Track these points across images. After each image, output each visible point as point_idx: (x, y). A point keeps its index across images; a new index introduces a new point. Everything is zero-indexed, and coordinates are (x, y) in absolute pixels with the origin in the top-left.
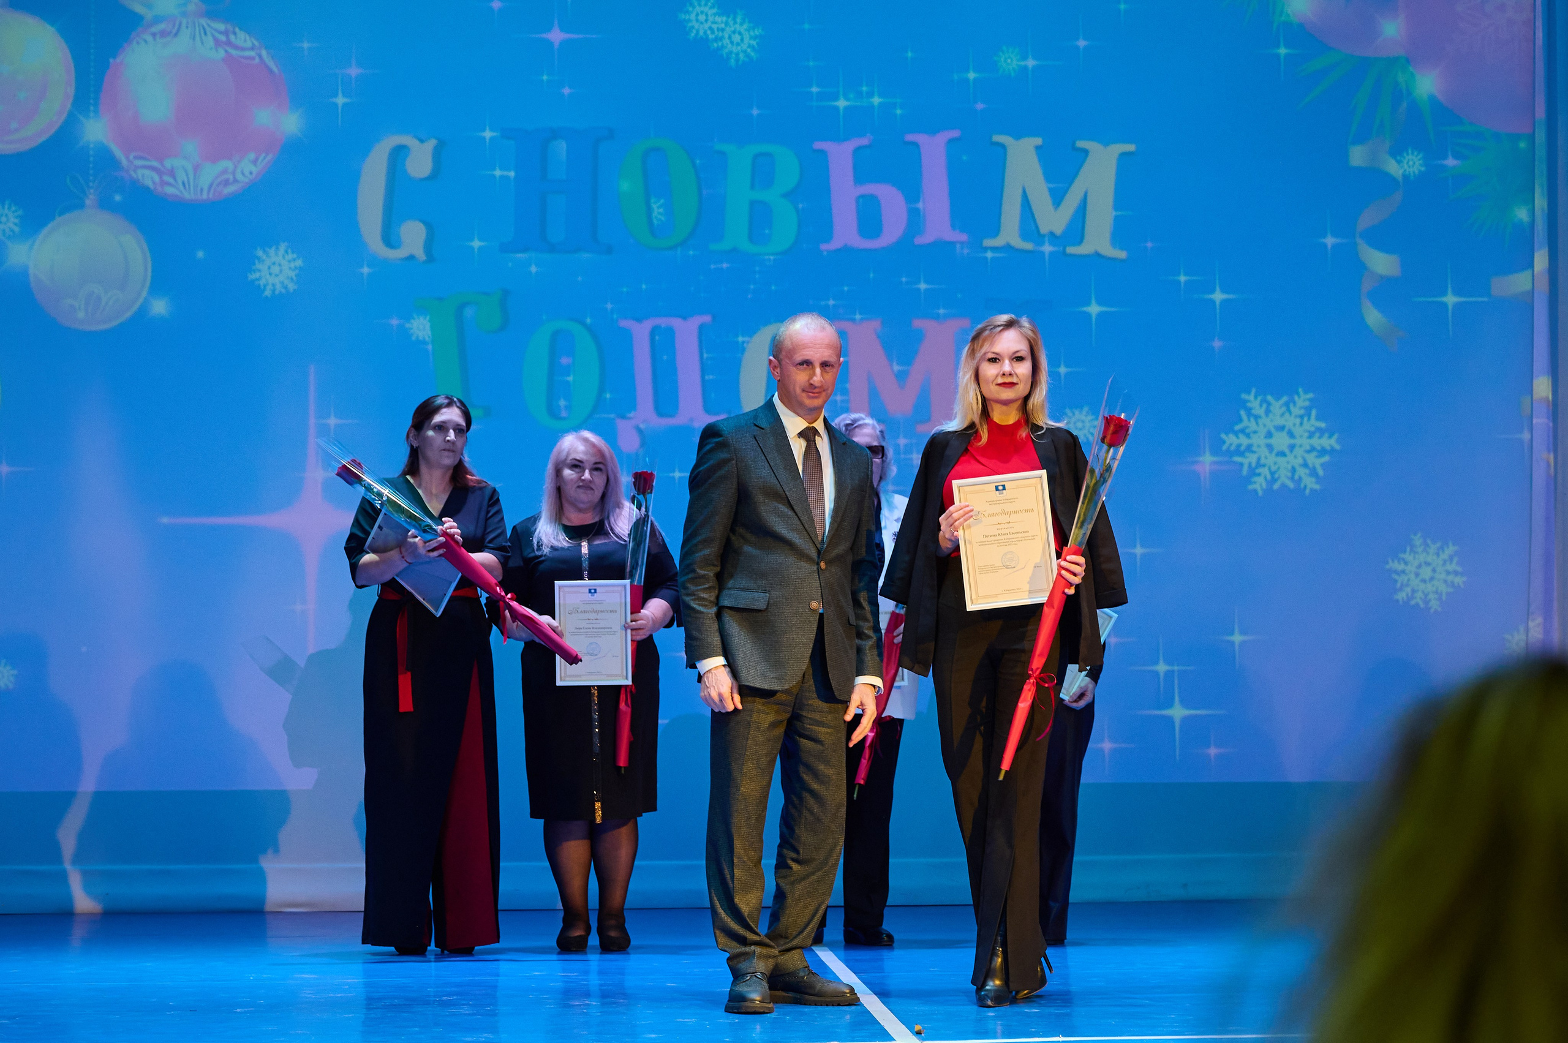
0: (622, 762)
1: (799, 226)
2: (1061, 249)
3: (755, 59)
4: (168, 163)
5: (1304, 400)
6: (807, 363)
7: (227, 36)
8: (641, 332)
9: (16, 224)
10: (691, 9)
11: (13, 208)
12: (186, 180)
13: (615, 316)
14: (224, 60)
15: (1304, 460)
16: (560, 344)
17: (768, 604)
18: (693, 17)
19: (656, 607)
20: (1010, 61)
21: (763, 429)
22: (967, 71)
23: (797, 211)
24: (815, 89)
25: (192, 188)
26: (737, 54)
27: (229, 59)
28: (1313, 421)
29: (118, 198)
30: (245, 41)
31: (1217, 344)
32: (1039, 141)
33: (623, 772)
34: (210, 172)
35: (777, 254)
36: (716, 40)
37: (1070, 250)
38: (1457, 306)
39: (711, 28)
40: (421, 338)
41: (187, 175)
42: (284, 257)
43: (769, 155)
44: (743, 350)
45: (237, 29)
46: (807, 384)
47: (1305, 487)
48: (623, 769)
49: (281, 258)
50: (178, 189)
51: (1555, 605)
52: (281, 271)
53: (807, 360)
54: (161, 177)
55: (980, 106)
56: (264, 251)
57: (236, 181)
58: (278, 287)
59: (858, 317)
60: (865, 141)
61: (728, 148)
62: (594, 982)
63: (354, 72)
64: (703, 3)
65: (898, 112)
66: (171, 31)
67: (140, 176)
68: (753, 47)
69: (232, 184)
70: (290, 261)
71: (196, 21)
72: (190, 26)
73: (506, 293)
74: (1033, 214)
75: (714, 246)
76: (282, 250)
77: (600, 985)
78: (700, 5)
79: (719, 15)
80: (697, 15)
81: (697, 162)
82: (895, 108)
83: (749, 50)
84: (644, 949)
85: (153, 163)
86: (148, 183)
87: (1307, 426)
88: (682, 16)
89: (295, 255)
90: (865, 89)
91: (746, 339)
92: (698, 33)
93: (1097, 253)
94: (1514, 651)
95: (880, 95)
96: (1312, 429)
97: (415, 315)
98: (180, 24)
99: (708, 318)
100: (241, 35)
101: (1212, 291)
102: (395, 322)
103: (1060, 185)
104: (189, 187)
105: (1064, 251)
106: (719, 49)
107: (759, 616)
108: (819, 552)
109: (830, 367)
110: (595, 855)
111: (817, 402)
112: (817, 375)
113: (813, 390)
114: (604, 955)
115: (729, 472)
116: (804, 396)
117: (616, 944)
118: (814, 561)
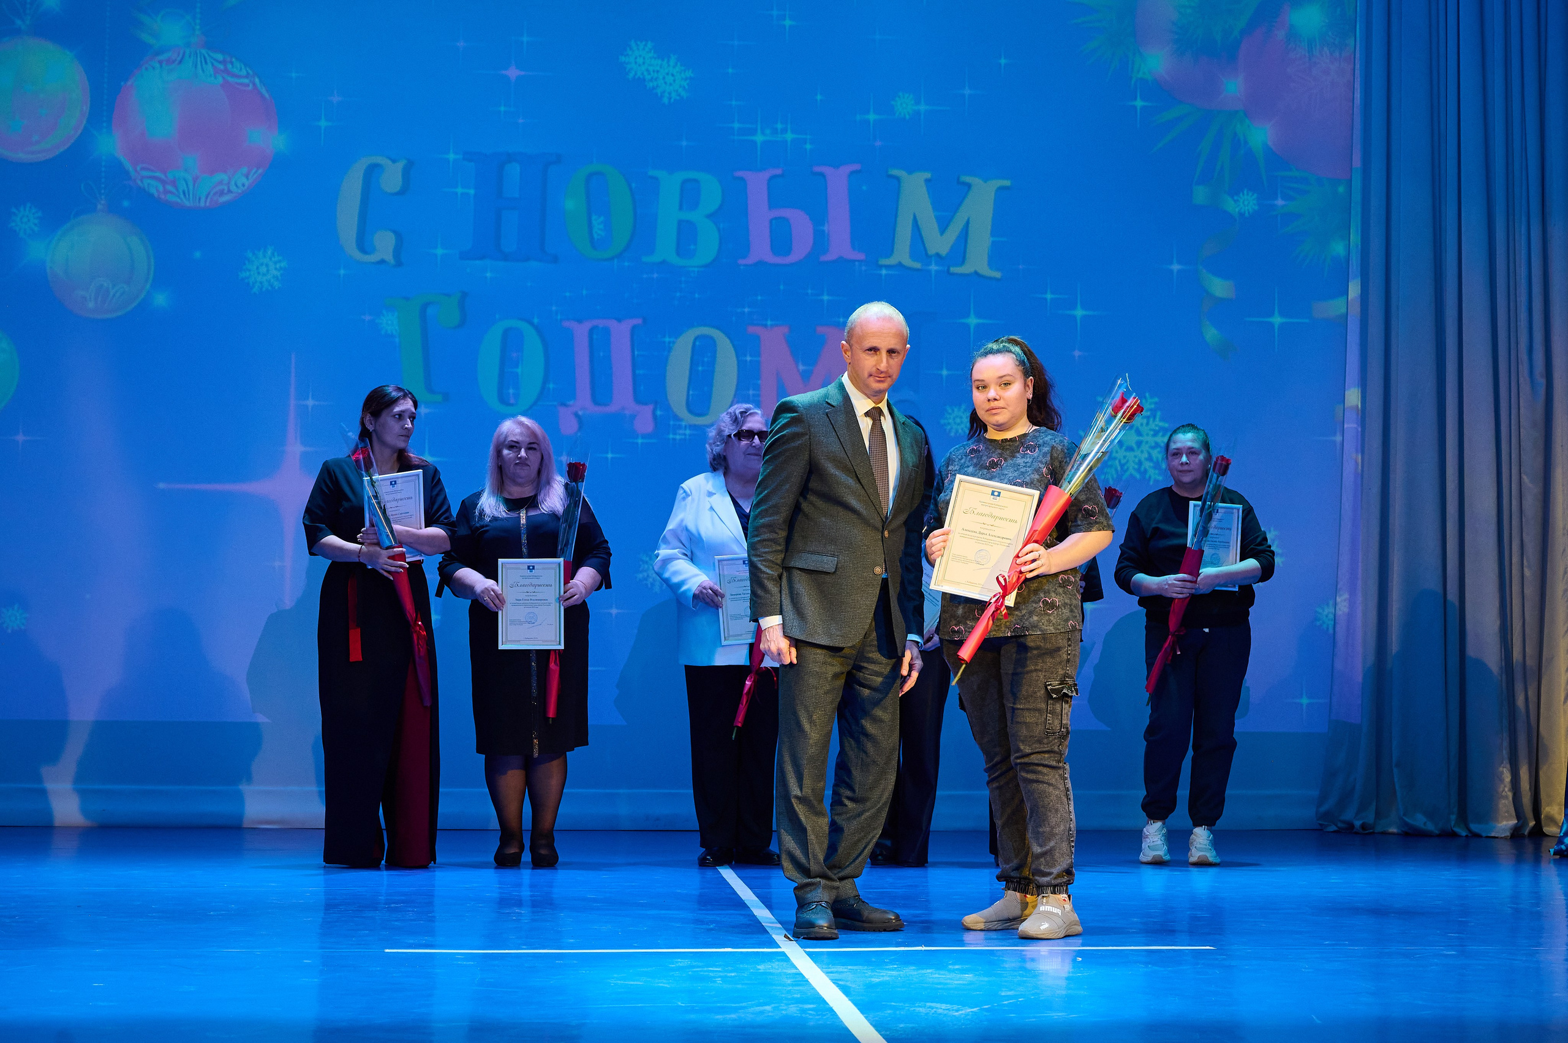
0: (551, 713)
1: (720, 243)
2: (946, 268)
3: (685, 97)
4: (171, 175)
5: (1151, 404)
6: (874, 350)
7: (225, 65)
8: (581, 332)
9: (35, 225)
10: (630, 53)
11: (34, 211)
12: (186, 189)
13: (559, 317)
14: (222, 86)
15: (1149, 453)
16: (511, 343)
17: (836, 567)
18: (632, 60)
19: (586, 575)
20: (905, 105)
21: (834, 407)
22: (868, 112)
23: (719, 230)
24: (736, 125)
25: (191, 196)
26: (670, 93)
27: (226, 85)
28: (1157, 422)
29: (126, 204)
30: (241, 69)
31: (1077, 353)
32: (928, 175)
33: (551, 722)
34: (208, 183)
35: (698, 267)
36: (651, 80)
37: (953, 270)
38: (1282, 325)
39: (647, 70)
40: (389, 332)
41: (187, 184)
42: (270, 259)
43: (696, 181)
44: (670, 350)
45: (234, 60)
46: (874, 369)
47: (1150, 477)
48: (551, 720)
49: (268, 259)
50: (179, 197)
51: (1360, 583)
52: (268, 271)
53: (875, 347)
54: (164, 187)
55: (878, 143)
56: (254, 254)
57: (230, 191)
58: (266, 284)
59: (769, 323)
60: (778, 172)
61: (660, 174)
62: (526, 893)
63: (336, 99)
64: (641, 47)
65: (808, 146)
66: (176, 60)
67: (146, 185)
68: (684, 87)
69: (226, 194)
70: (275, 263)
71: (198, 51)
72: (192, 55)
73: (464, 295)
74: (922, 238)
75: (646, 259)
76: (269, 252)
77: (531, 896)
78: (638, 49)
79: (655, 58)
80: (636, 58)
81: (634, 185)
82: (806, 143)
83: (680, 90)
84: (569, 865)
85: (158, 174)
86: (153, 191)
87: (1152, 425)
88: (623, 59)
89: (280, 258)
90: (779, 126)
91: (672, 340)
92: (636, 74)
93: (976, 273)
94: (1324, 622)
95: (793, 132)
96: (1157, 428)
97: (384, 312)
98: (184, 53)
99: (639, 321)
100: (237, 64)
101: (1074, 308)
102: (367, 318)
103: (945, 214)
104: (189, 195)
105: (948, 270)
106: (654, 88)
107: (828, 578)
108: (884, 523)
109: (896, 354)
110: (530, 783)
111: (883, 386)
112: (883, 362)
113: (879, 375)
114: (535, 870)
115: (801, 444)
116: (871, 379)
117: (546, 860)
118: (879, 530)
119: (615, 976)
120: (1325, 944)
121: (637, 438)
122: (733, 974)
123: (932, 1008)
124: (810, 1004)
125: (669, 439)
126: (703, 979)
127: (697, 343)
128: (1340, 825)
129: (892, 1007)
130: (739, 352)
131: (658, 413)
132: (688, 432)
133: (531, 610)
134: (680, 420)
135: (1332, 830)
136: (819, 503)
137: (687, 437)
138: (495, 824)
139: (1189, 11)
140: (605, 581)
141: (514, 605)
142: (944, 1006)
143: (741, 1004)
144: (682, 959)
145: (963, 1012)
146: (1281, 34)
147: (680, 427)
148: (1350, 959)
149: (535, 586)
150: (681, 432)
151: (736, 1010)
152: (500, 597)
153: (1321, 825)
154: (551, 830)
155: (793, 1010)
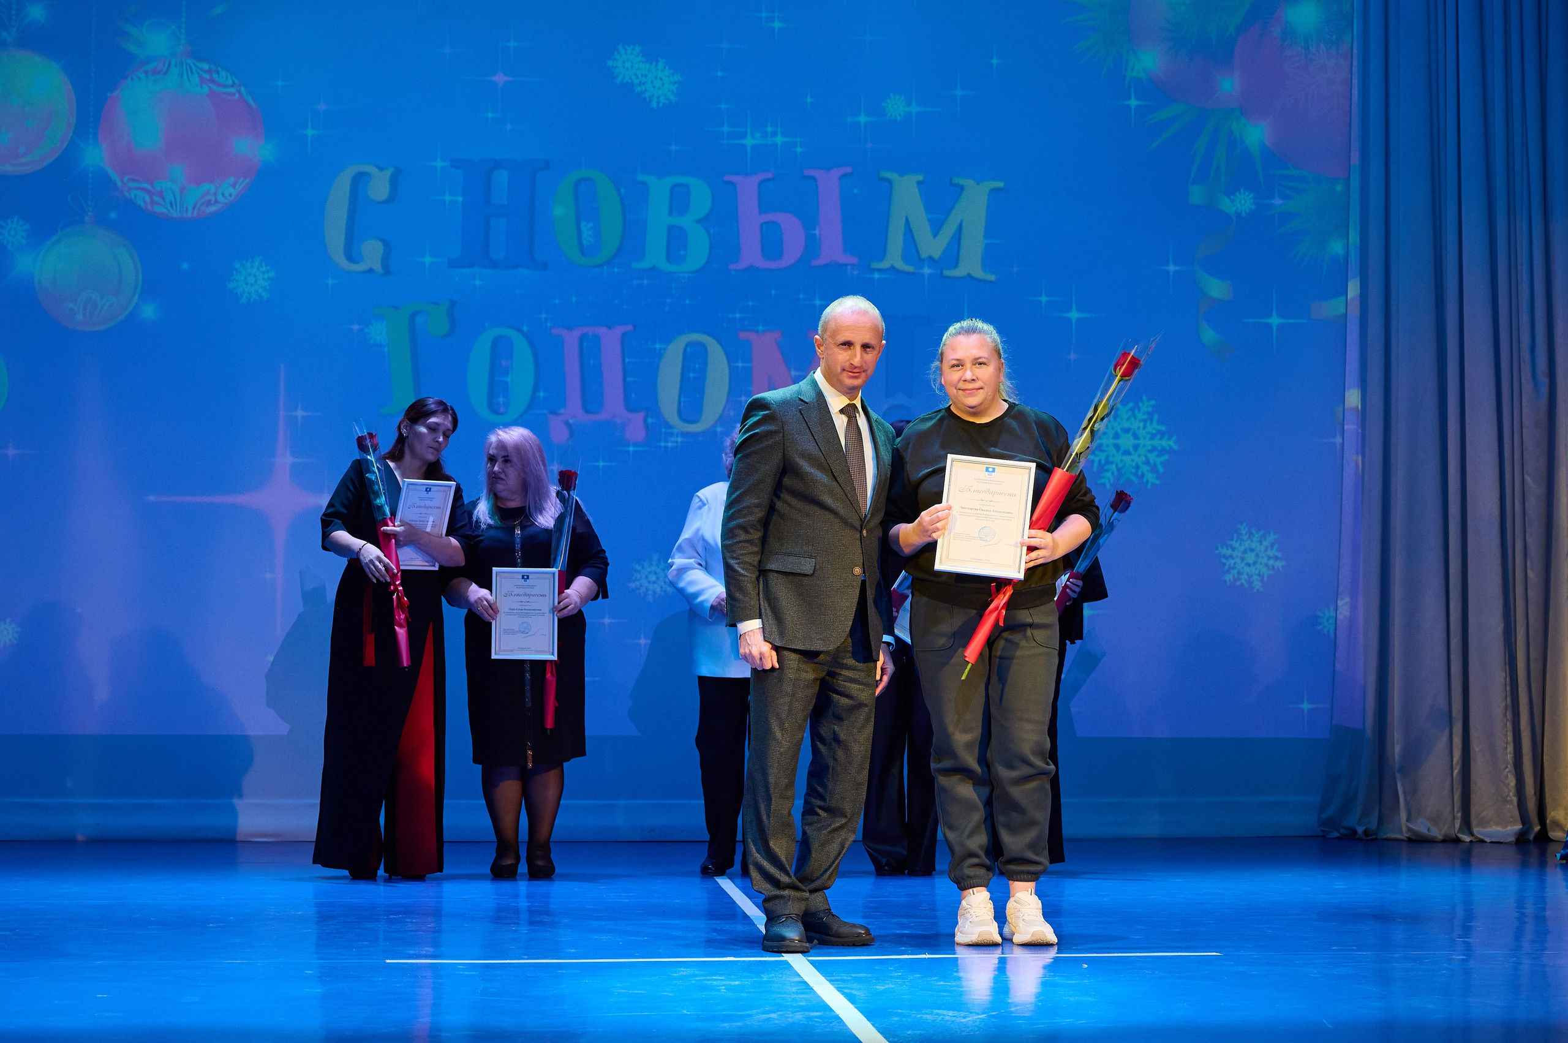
0: (549, 724)
1: (711, 248)
2: (939, 271)
3: (674, 101)
4: (158, 185)
5: (1149, 407)
6: (848, 344)
7: (211, 75)
8: (571, 340)
9: (23, 237)
10: (618, 57)
11: (21, 223)
12: (173, 201)
13: (549, 325)
14: (208, 95)
15: (1146, 457)
16: (500, 351)
17: (814, 569)
18: (620, 64)
19: (582, 584)
20: (896, 107)
21: (807, 403)
22: (859, 115)
23: (709, 234)
24: (726, 129)
25: (178, 206)
26: (658, 98)
27: (212, 94)
28: (1155, 424)
29: (113, 216)
30: (227, 78)
31: (1072, 356)
32: (920, 178)
33: (549, 733)
34: (195, 193)
35: (688, 272)
36: (640, 84)
37: (946, 273)
38: (1280, 326)
39: (635, 74)
40: (378, 342)
41: (174, 196)
42: (258, 269)
43: (686, 186)
44: (661, 356)
45: (220, 69)
46: (848, 364)
47: (1147, 482)
48: (549, 730)
49: (256, 270)
50: (166, 208)
51: (1361, 585)
52: (256, 281)
53: (850, 341)
54: (151, 198)
55: (869, 146)
56: (242, 264)
57: (217, 201)
58: (254, 295)
59: (761, 328)
60: (770, 175)
61: (649, 179)
62: (523, 904)
63: (322, 107)
64: (629, 51)
65: (799, 150)
66: (162, 70)
67: (133, 196)
68: (673, 92)
69: (213, 204)
70: (263, 273)
71: (184, 61)
72: (178, 65)
73: (453, 303)
74: (914, 242)
75: (635, 265)
76: (257, 263)
77: (529, 907)
78: (626, 53)
79: (643, 62)
80: (624, 62)
81: (622, 191)
82: (796, 146)
83: (669, 94)
84: (566, 877)
85: (145, 185)
86: (141, 203)
87: (1149, 429)
88: (610, 63)
89: (268, 268)
90: (769, 129)
91: (663, 346)
92: (624, 78)
93: (969, 276)
94: (1325, 627)
95: (783, 135)
96: (1154, 432)
97: (373, 321)
98: (170, 63)
99: (629, 328)
100: (223, 73)
101: (1069, 310)
102: (356, 327)
103: (938, 216)
104: (176, 206)
105: (941, 273)
106: (642, 92)
107: (806, 580)
108: (862, 521)
109: (871, 349)
110: (526, 793)
111: (857, 382)
112: (857, 357)
113: (854, 370)
114: (532, 882)
115: (775, 443)
116: (845, 374)
117: (542, 872)
118: (857, 530)
119: (618, 985)
120: (1334, 950)
121: (629, 446)
122: (737, 983)
123: (939, 1015)
124: (817, 1011)
125: (660, 447)
126: (706, 988)
127: (688, 350)
128: (1342, 831)
129: (897, 1015)
130: (731, 357)
131: (650, 420)
132: (679, 439)
133: (526, 620)
134: (671, 427)
135: (1334, 837)
136: (794, 501)
137: (679, 444)
138: (492, 837)
139: (1183, 8)
140: (601, 590)
141: (508, 614)
142: (951, 1013)
143: (747, 1012)
144: (685, 968)
145: (970, 1019)
146: (1277, 31)
147: (671, 434)
148: (1359, 964)
149: (529, 595)
150: (673, 439)
151: (742, 1017)
152: (493, 607)
153: (1323, 831)
154: (548, 842)
155: (799, 1017)
